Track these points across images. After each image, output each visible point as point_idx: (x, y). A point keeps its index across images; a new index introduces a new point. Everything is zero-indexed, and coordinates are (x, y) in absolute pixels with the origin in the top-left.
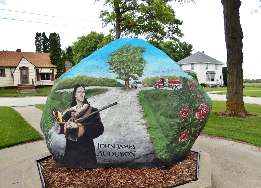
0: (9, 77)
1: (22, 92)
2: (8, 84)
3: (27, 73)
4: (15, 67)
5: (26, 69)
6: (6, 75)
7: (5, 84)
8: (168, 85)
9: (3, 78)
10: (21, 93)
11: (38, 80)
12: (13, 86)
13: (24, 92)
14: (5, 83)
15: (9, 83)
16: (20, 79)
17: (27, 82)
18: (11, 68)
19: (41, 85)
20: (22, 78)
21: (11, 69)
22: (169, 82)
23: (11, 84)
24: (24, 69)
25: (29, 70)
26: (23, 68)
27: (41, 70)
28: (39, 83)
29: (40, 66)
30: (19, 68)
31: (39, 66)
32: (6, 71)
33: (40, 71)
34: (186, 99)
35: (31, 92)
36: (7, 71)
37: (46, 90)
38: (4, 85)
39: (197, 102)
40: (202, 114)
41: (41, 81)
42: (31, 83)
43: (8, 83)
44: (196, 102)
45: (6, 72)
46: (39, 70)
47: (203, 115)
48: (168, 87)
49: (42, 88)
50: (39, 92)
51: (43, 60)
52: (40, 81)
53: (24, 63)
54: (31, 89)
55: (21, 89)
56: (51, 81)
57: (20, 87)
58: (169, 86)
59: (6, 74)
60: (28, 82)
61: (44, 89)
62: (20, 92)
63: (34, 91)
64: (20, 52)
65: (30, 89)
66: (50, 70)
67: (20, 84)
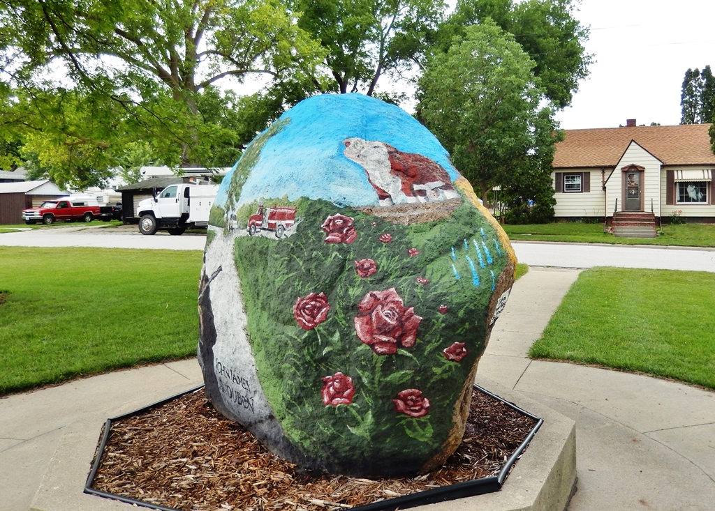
0: (598, 192)
1: (619, 232)
2: (593, 211)
3: (641, 180)
4: (613, 168)
5: (639, 170)
6: (591, 188)
7: (587, 211)
8: (269, 224)
9: (585, 194)
10: (616, 236)
11: (670, 201)
12: (603, 215)
13: (625, 232)
14: (586, 207)
15: (595, 207)
16: (620, 199)
17: (638, 207)
18: (603, 169)
19: (678, 215)
20: (626, 194)
21: (603, 172)
22: (272, 216)
23: (600, 211)
24: (634, 171)
25: (646, 175)
26: (630, 170)
27: (680, 172)
28: (671, 211)
29: (678, 163)
30: (622, 169)
31: (674, 163)
32: (591, 177)
33: (676, 178)
34: (309, 271)
35: (642, 232)
36: (596, 178)
37: (686, 229)
38: (584, 211)
39: (357, 284)
40: (374, 325)
41: (677, 203)
42: (647, 209)
43: (592, 207)
44: (352, 283)
45: (591, 181)
46: (675, 173)
47: (379, 329)
48: (268, 229)
49: (678, 224)
50: (662, 234)
51: (692, 145)
52: (675, 204)
53: (635, 155)
54: (645, 225)
55: (618, 225)
56: (709, 204)
57: (617, 220)
58: (272, 228)
59: (591, 185)
60: (640, 207)
61: (679, 229)
62: (614, 232)
63: (650, 230)
64: (633, 128)
65: (642, 224)
66: (706, 172)
67: (619, 210)
